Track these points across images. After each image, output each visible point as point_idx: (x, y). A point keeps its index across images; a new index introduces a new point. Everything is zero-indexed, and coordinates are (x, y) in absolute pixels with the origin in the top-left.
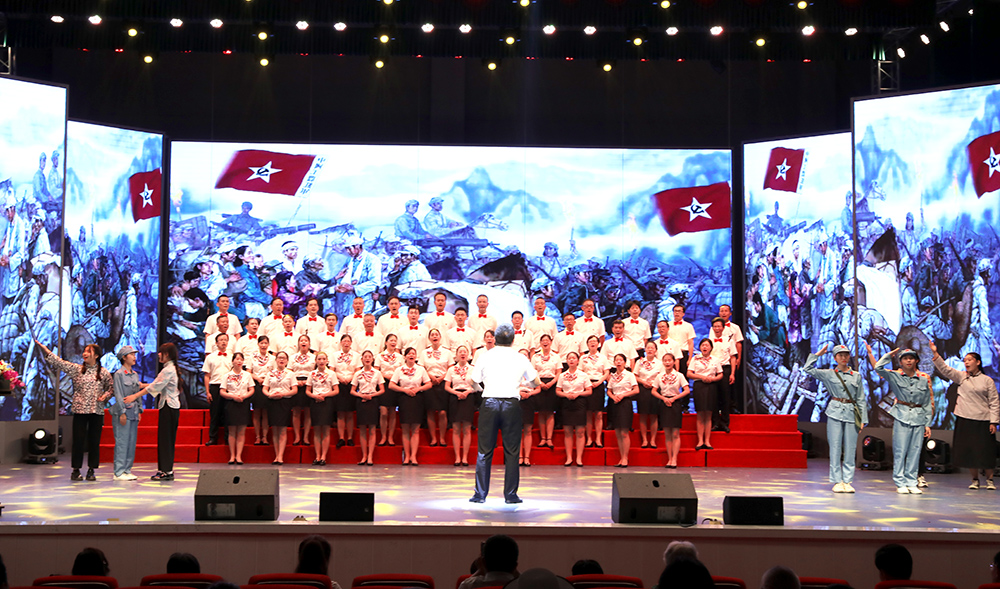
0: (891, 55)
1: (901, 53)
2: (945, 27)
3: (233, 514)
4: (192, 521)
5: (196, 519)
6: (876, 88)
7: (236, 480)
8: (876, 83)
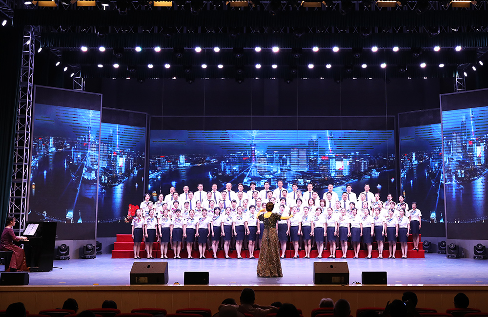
0: (461, 75)
1: (465, 74)
2: (481, 63)
3: (147, 282)
4: (129, 285)
5: (131, 284)
6: (456, 89)
7: (149, 267)
8: (456, 87)
